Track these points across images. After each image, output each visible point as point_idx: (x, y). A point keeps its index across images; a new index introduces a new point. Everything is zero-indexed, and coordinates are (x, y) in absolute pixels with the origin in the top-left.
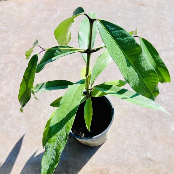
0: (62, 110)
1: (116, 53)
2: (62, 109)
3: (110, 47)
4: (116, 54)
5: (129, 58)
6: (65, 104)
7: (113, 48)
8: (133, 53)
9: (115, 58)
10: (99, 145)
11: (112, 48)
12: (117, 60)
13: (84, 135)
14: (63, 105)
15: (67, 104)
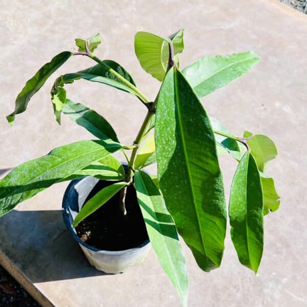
0: (46, 162)
1: (169, 140)
2: (48, 161)
3: (162, 123)
4: (166, 141)
5: (190, 167)
6: (57, 158)
7: (169, 129)
8: (200, 164)
9: (161, 146)
10: (102, 270)
11: (167, 127)
12: (164, 152)
13: (90, 236)
14: (54, 157)
15: (60, 160)
